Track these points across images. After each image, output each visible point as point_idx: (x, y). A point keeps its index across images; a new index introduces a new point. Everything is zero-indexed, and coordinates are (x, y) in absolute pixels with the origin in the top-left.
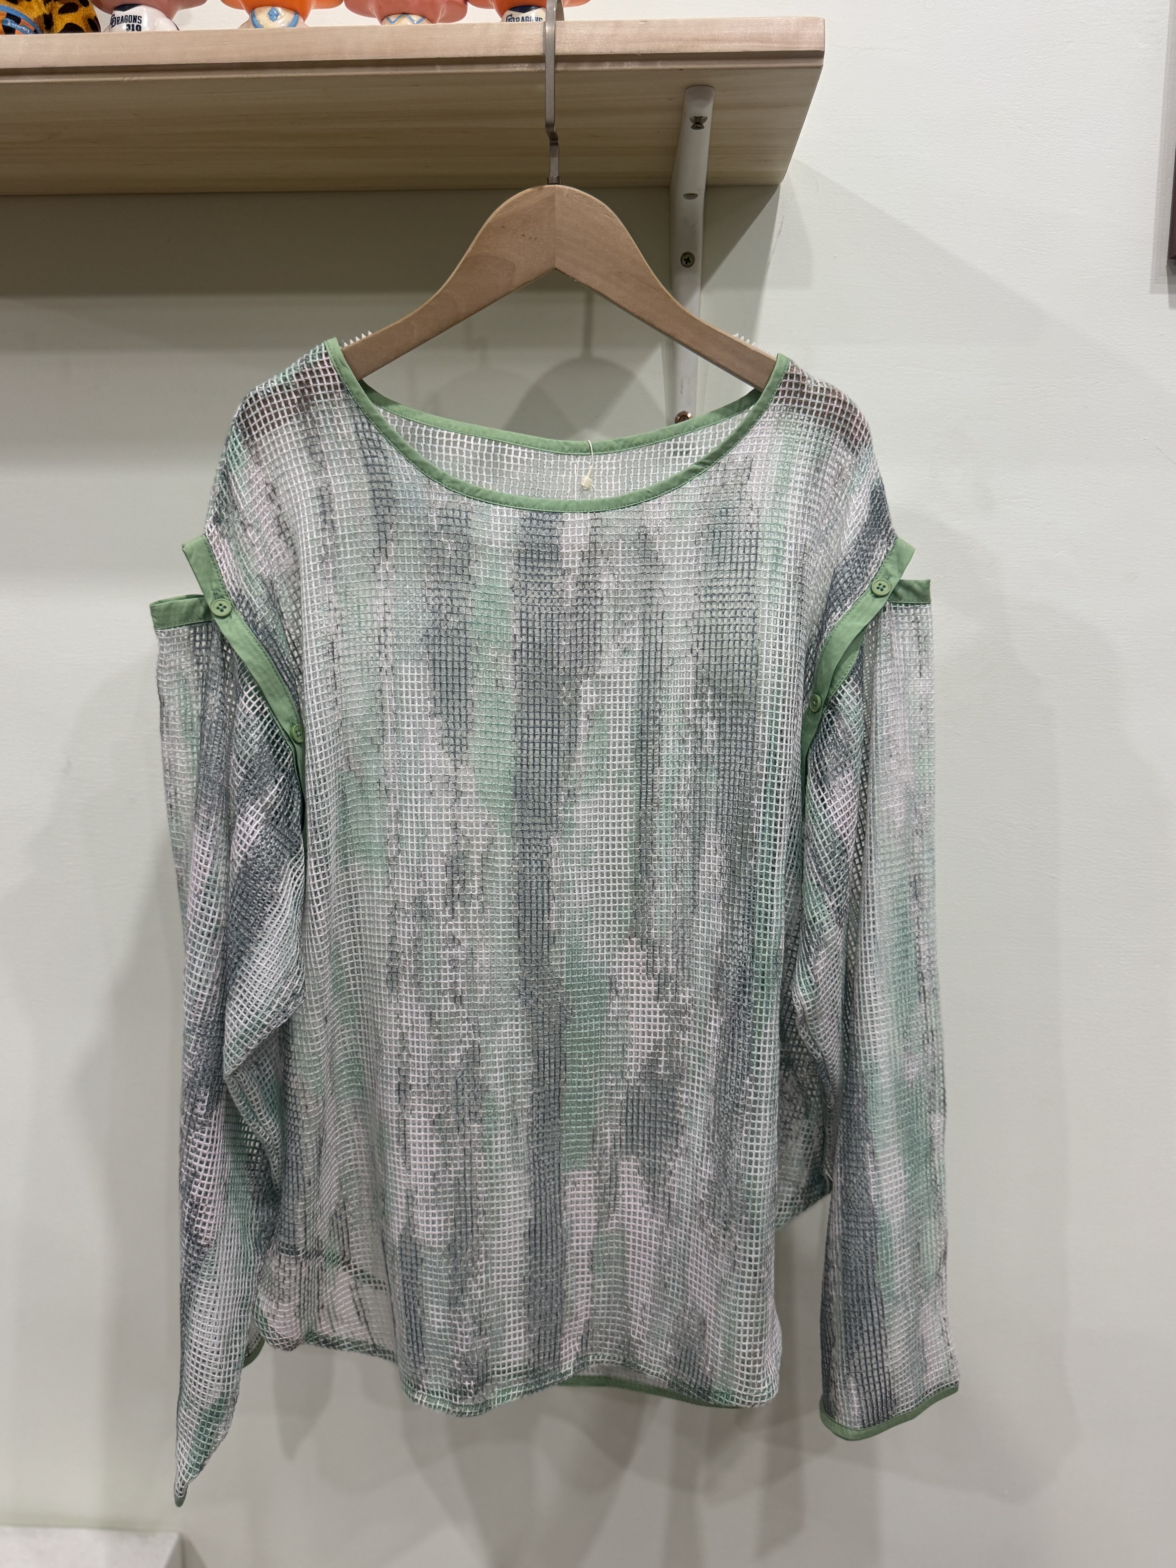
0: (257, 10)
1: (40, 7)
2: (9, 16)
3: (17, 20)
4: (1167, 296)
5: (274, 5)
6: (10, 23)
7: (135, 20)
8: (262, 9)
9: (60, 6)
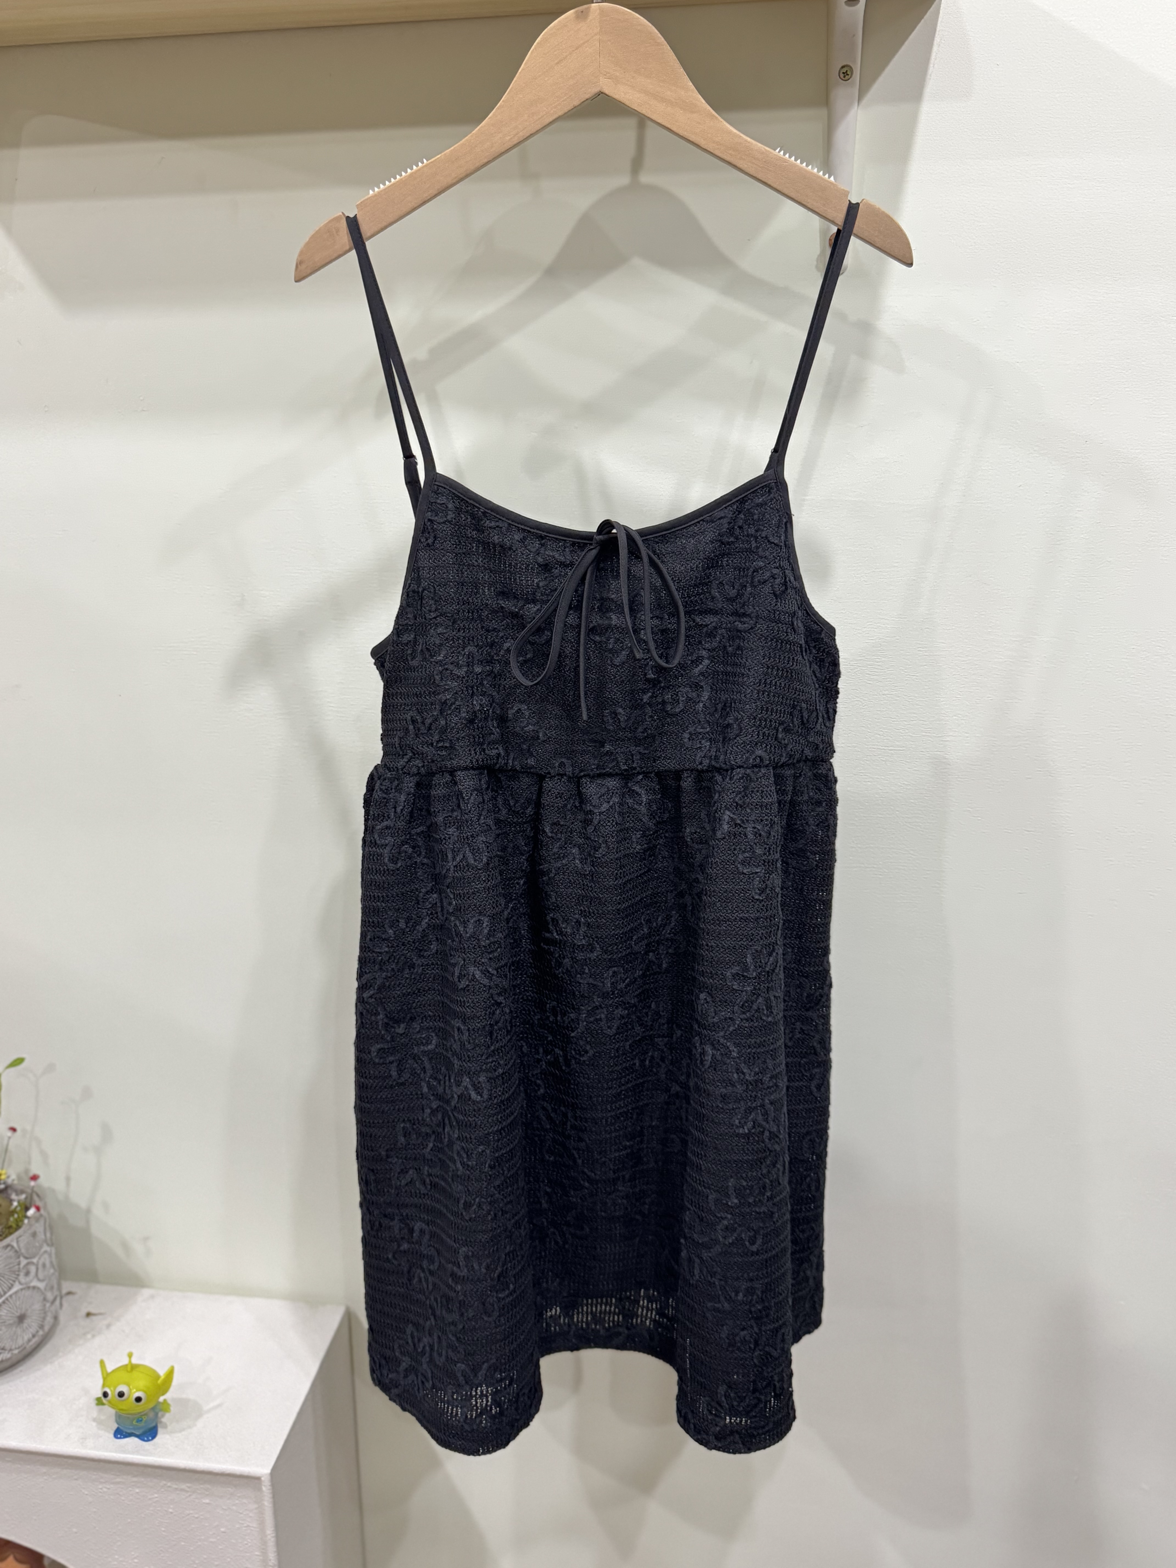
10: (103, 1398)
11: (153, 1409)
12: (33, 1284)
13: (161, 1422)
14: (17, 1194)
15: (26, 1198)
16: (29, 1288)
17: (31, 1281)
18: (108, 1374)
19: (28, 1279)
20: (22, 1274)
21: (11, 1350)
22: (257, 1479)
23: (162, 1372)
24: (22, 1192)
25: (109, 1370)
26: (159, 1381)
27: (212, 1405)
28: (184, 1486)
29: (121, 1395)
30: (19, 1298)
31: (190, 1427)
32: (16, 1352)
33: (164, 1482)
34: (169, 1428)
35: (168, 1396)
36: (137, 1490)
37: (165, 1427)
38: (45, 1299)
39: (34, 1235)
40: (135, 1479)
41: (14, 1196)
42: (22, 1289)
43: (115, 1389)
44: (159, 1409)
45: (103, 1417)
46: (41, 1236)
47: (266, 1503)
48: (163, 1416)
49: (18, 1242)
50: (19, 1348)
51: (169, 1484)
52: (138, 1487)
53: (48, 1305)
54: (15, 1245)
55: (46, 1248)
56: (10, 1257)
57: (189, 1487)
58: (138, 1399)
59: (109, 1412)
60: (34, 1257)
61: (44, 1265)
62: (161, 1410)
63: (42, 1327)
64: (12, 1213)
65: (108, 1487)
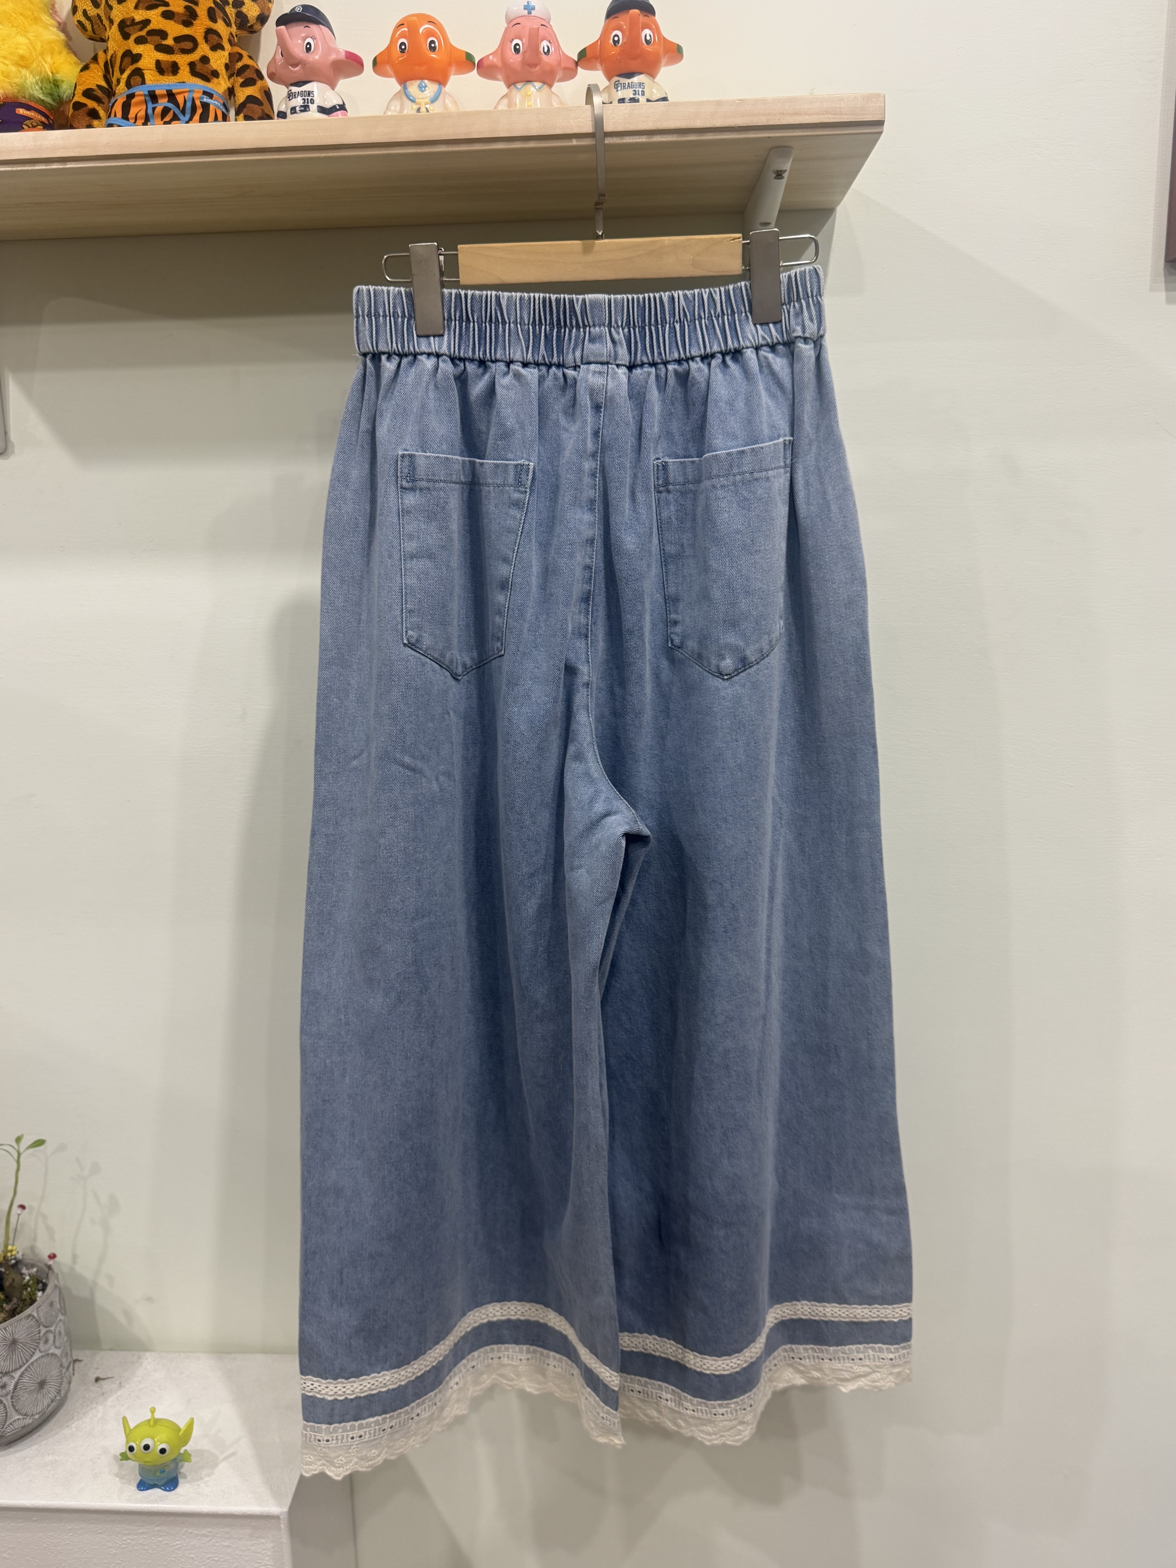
0: (408, 83)
1: (225, 83)
2: (205, 93)
3: (211, 96)
4: (1162, 294)
5: (422, 79)
6: (206, 99)
7: (309, 95)
8: (413, 82)
9: (240, 80)
10: (128, 1452)
11: (174, 1460)
12: (50, 1352)
13: (180, 1473)
14: (28, 1269)
15: (37, 1271)
16: (48, 1355)
17: (49, 1349)
18: (130, 1430)
19: (47, 1347)
20: (42, 1342)
21: (32, 1415)
22: (276, 1518)
23: (182, 1425)
24: (33, 1266)
25: (132, 1425)
26: (181, 1433)
27: (226, 1454)
28: (204, 1531)
29: (147, 1447)
30: (40, 1366)
31: (209, 1475)
32: (37, 1417)
33: (185, 1529)
34: (189, 1478)
35: (187, 1447)
36: (160, 1539)
37: (185, 1477)
38: (61, 1366)
39: (51, 1304)
40: (157, 1528)
41: (24, 1271)
42: (42, 1357)
43: (140, 1442)
44: (181, 1459)
45: (123, 1473)
46: (57, 1305)
47: (284, 1541)
48: (182, 1466)
49: (37, 1312)
50: (39, 1413)
51: (190, 1531)
52: (161, 1536)
53: (64, 1371)
54: (35, 1314)
55: (61, 1317)
56: (32, 1327)
57: (210, 1532)
58: (163, 1451)
59: (132, 1465)
60: (52, 1326)
61: (60, 1333)
62: (182, 1460)
63: (59, 1392)
64: (26, 1286)
65: (132, 1538)
